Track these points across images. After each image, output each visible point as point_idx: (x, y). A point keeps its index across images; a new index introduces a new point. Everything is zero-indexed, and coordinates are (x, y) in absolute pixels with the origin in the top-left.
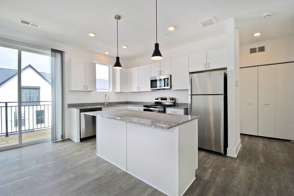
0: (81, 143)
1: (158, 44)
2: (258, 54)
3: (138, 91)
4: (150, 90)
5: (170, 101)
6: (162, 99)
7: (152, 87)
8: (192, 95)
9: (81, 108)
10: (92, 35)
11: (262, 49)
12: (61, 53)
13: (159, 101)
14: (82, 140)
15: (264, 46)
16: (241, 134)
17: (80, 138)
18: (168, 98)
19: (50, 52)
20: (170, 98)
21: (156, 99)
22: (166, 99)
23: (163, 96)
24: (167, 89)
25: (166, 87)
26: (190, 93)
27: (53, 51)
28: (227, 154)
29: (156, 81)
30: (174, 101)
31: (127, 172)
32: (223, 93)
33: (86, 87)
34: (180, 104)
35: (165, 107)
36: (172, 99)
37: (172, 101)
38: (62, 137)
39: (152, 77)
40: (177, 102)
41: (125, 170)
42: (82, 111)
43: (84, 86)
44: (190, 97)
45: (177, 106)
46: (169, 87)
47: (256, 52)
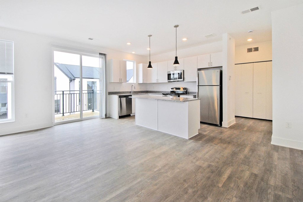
0: (120, 119)
1: (177, 57)
2: (253, 53)
3: (157, 82)
4: (167, 82)
5: (183, 90)
6: (176, 89)
7: (168, 79)
8: (198, 86)
9: (120, 95)
10: (129, 44)
11: (256, 49)
12: (105, 55)
13: (174, 90)
14: (120, 117)
15: (258, 47)
16: (235, 116)
17: (119, 116)
18: (181, 88)
19: (98, 55)
20: (182, 88)
21: (172, 89)
22: (179, 89)
23: (177, 86)
24: (181, 81)
25: (180, 80)
26: (197, 84)
27: (100, 54)
28: (222, 125)
29: (170, 74)
30: (186, 90)
31: (158, 130)
32: (219, 85)
33: (121, 80)
34: (191, 92)
35: (179, 95)
36: (184, 89)
37: (184, 90)
38: (106, 115)
39: (169, 72)
40: (188, 91)
41: (157, 130)
42: (120, 97)
43: (120, 79)
44: (197, 87)
45: (188, 94)
46: (182, 80)
47: (252, 51)
